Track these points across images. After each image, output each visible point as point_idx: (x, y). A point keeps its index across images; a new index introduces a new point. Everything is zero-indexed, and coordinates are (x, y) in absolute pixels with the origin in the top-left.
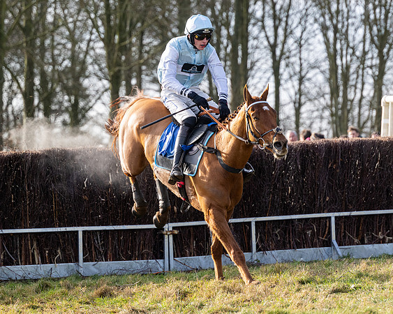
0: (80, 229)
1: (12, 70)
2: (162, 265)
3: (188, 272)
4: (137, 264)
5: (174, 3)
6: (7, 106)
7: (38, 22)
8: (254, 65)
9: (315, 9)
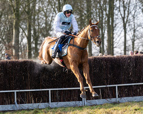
0: (50, 90)
1: (22, 28)
2: (81, 103)
3: (92, 106)
4: (72, 103)
5: (85, 1)
6: (21, 42)
7: (32, 10)
8: (116, 25)
9: (140, 3)
